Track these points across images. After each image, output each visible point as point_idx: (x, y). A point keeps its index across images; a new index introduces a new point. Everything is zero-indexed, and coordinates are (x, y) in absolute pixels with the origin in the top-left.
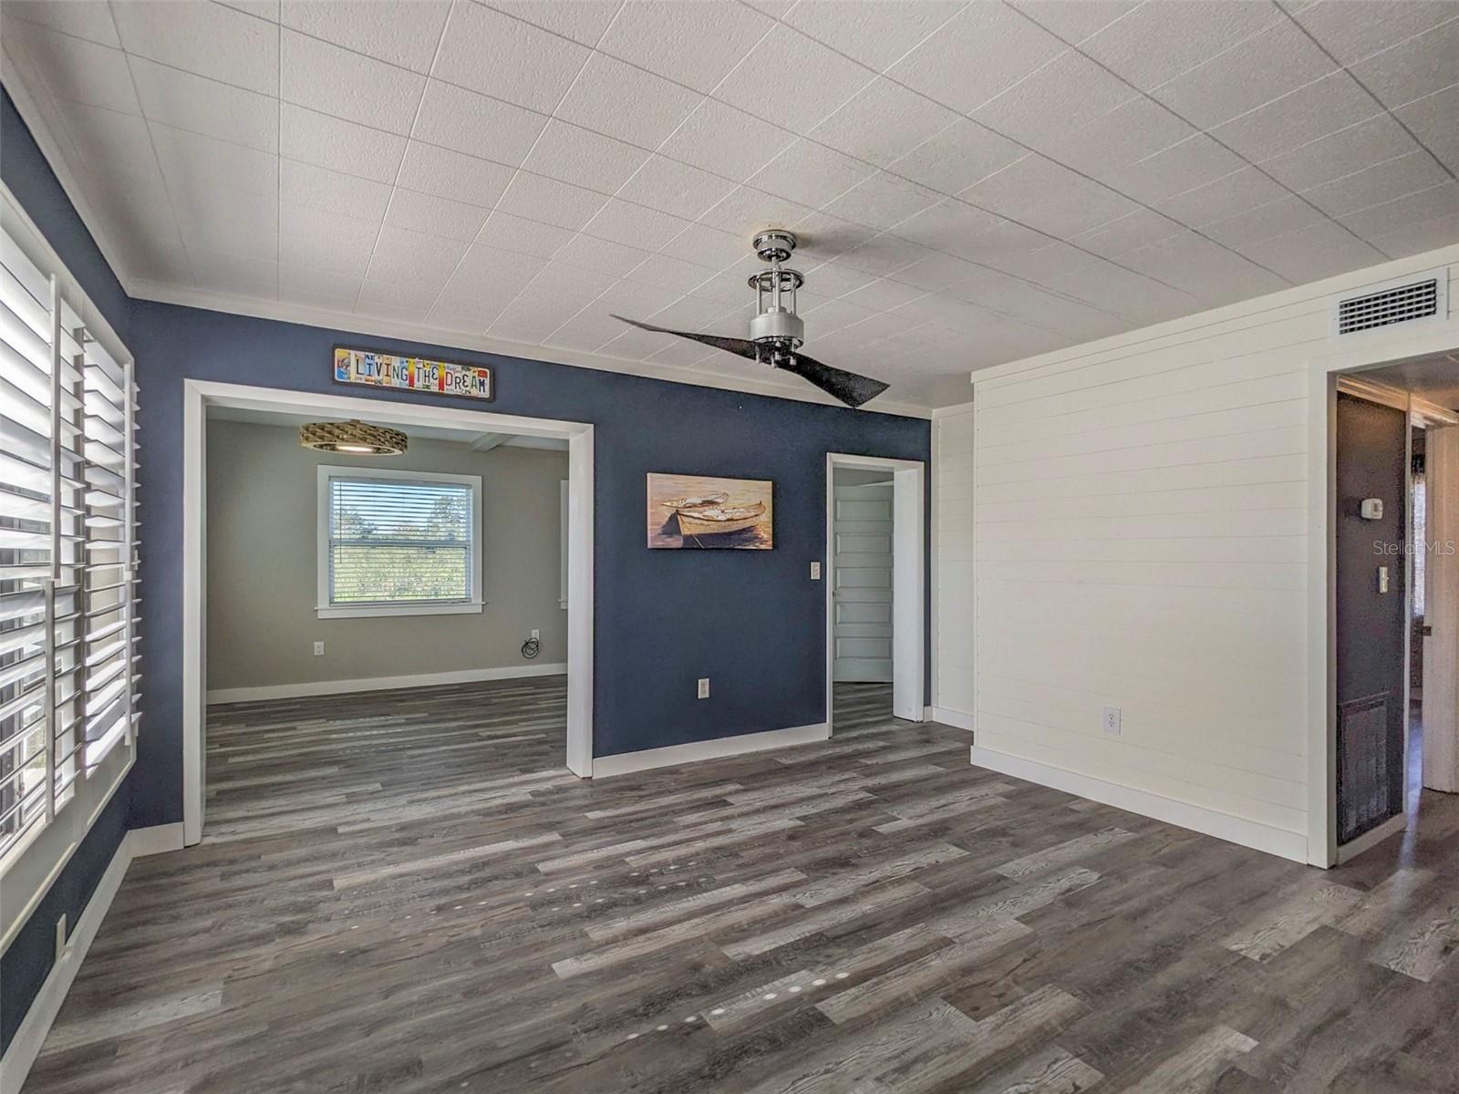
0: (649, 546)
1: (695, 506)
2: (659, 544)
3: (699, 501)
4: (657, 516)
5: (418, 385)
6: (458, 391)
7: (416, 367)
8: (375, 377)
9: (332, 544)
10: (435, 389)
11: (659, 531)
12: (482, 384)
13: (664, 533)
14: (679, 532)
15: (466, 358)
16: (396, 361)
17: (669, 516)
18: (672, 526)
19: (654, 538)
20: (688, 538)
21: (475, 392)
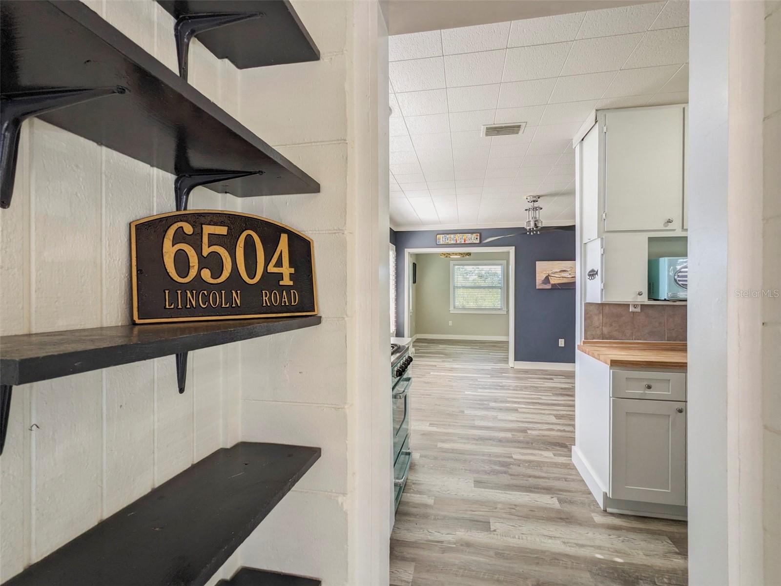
0: (537, 288)
1: (557, 272)
2: (541, 287)
3: (559, 270)
4: (540, 277)
5: (458, 242)
6: (470, 242)
7: (458, 236)
8: (447, 241)
9: (454, 288)
10: (463, 242)
11: (541, 283)
12: (477, 239)
13: (543, 283)
14: (550, 283)
15: (471, 232)
16: (452, 236)
17: (545, 276)
18: (547, 280)
19: (539, 285)
20: (553, 285)
21: (475, 242)
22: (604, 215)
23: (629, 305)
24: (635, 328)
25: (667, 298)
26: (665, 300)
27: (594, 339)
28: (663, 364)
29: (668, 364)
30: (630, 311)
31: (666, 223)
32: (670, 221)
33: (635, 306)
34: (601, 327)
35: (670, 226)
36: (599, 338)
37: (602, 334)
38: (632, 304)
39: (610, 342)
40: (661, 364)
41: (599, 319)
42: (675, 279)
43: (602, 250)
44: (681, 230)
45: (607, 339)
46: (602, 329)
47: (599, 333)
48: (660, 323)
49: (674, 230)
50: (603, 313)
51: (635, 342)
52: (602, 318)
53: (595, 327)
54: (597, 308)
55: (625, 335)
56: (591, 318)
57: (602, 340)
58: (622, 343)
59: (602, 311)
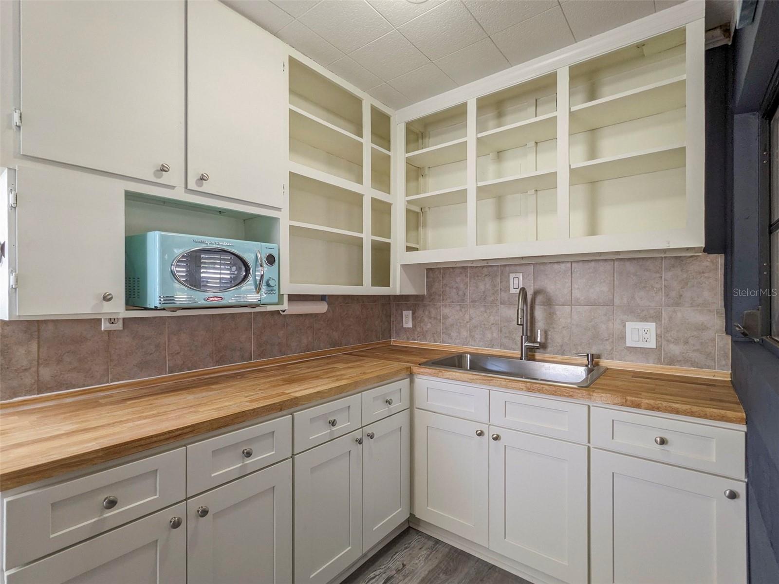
22: (16, 117)
23: (100, 320)
24: (111, 360)
25: (159, 306)
26: (156, 309)
27: (16, 395)
28: (142, 442)
29: (155, 439)
30: (102, 329)
31: (158, 170)
32: (163, 169)
33: (112, 321)
34: (34, 369)
35: (165, 178)
36: (29, 392)
37: (38, 380)
38: (105, 319)
39: (57, 395)
40: (137, 444)
41: (28, 352)
42: (171, 270)
43: (12, 196)
44: (183, 190)
45: (50, 389)
46: (38, 371)
47: (28, 379)
48: (158, 346)
49: (173, 187)
50: (39, 338)
51: (111, 385)
52: (37, 350)
53: (18, 371)
54: (25, 329)
55: (92, 377)
56: (6, 351)
57: (38, 394)
58: (83, 392)
59: (37, 333)
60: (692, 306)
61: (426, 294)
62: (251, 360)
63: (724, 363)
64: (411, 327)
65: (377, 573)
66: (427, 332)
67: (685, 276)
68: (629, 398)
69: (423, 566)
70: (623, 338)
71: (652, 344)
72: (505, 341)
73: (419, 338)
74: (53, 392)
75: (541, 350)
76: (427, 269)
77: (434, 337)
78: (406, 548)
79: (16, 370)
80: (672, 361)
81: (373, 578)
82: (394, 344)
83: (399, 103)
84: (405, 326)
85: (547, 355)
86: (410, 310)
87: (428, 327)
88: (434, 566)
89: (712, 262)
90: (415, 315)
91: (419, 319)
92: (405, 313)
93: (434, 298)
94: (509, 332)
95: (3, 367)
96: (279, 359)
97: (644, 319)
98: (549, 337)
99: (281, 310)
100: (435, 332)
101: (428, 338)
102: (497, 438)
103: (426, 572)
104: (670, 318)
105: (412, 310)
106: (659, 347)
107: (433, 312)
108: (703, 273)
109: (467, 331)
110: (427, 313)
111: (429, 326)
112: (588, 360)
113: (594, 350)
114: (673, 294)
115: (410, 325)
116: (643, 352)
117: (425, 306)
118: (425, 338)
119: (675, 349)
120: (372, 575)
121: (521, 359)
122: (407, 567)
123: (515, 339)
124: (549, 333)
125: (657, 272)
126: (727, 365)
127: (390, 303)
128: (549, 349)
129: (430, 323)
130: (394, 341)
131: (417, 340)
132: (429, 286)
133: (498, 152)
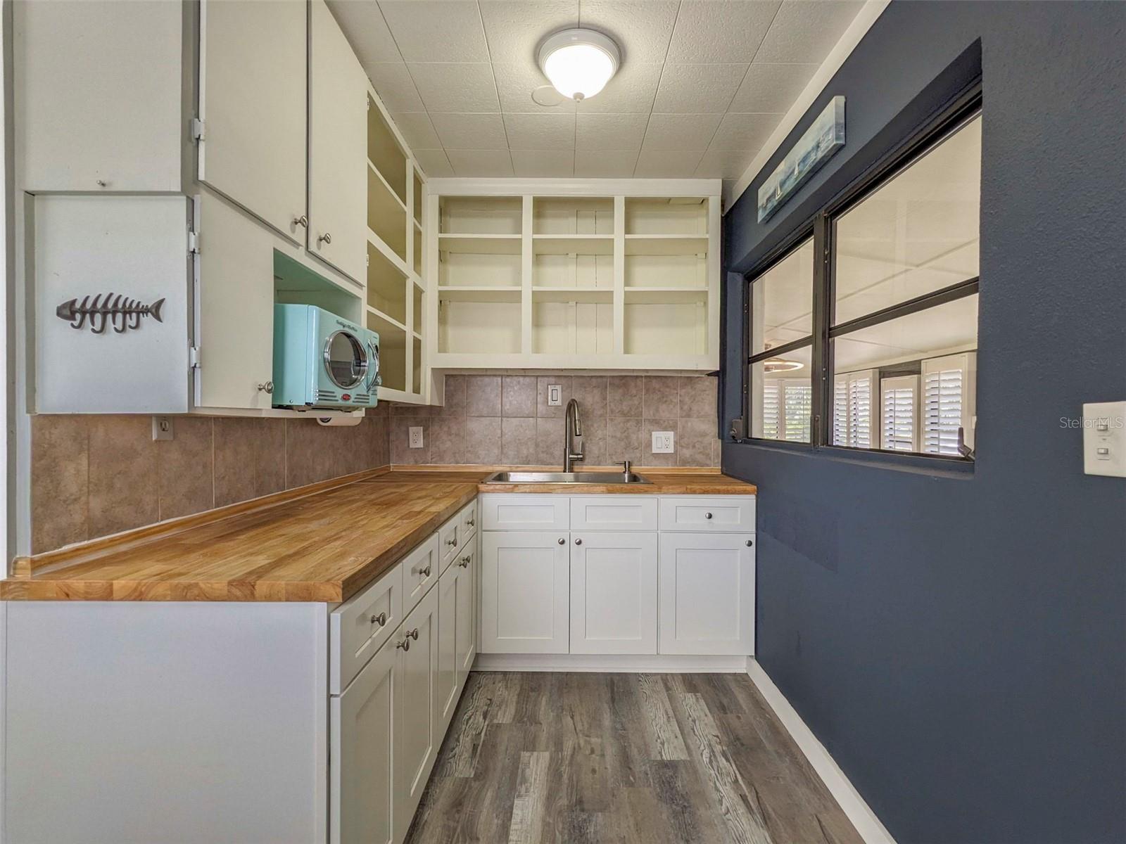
24: (162, 486)
25: (314, 402)
27: (64, 541)
30: (154, 439)
31: (292, 222)
32: (301, 223)
33: (163, 425)
34: (84, 499)
35: (297, 234)
36: (79, 537)
39: (112, 540)
41: (78, 471)
42: (324, 358)
43: (193, 238)
44: (304, 251)
45: (100, 532)
46: (87, 503)
47: (78, 517)
48: (205, 466)
49: (298, 246)
50: (89, 450)
51: (163, 525)
52: (87, 468)
53: (67, 502)
54: (74, 434)
55: (143, 512)
56: (53, 470)
57: (89, 539)
58: (137, 535)
59: (86, 442)
60: (698, 417)
61: (444, 405)
62: (284, 490)
63: (716, 461)
64: (422, 446)
65: (469, 713)
66: (444, 451)
67: (693, 393)
68: (689, 487)
69: (509, 695)
70: (649, 445)
71: (671, 450)
72: (542, 456)
73: (434, 460)
74: (104, 535)
75: (579, 462)
76: (446, 375)
77: (455, 457)
78: (479, 688)
79: (65, 501)
80: (684, 462)
81: (470, 718)
82: (395, 470)
83: (436, 172)
84: (412, 445)
85: (585, 467)
86: (421, 426)
87: (447, 446)
88: (519, 689)
89: (711, 382)
90: (428, 432)
91: (434, 436)
92: (412, 430)
93: (455, 411)
94: (547, 447)
95: (50, 495)
96: (308, 487)
97: (665, 429)
98: (587, 449)
99: (321, 419)
100: (457, 451)
101: (447, 459)
102: (579, 543)
103: (516, 697)
104: (684, 427)
105: (424, 426)
106: (676, 451)
107: (454, 429)
108: (705, 391)
109: (498, 448)
110: (446, 429)
111: (448, 444)
112: (625, 467)
113: (627, 458)
114: (686, 407)
115: (420, 444)
116: (664, 456)
117: (443, 420)
118: (441, 459)
119: (687, 453)
120: (466, 717)
121: (565, 472)
122: (495, 699)
123: (553, 453)
124: (587, 445)
125: (675, 389)
126: (718, 462)
127: (388, 417)
128: (587, 461)
129: (451, 441)
130: (393, 467)
131: (431, 463)
132: (449, 396)
133: (537, 255)
